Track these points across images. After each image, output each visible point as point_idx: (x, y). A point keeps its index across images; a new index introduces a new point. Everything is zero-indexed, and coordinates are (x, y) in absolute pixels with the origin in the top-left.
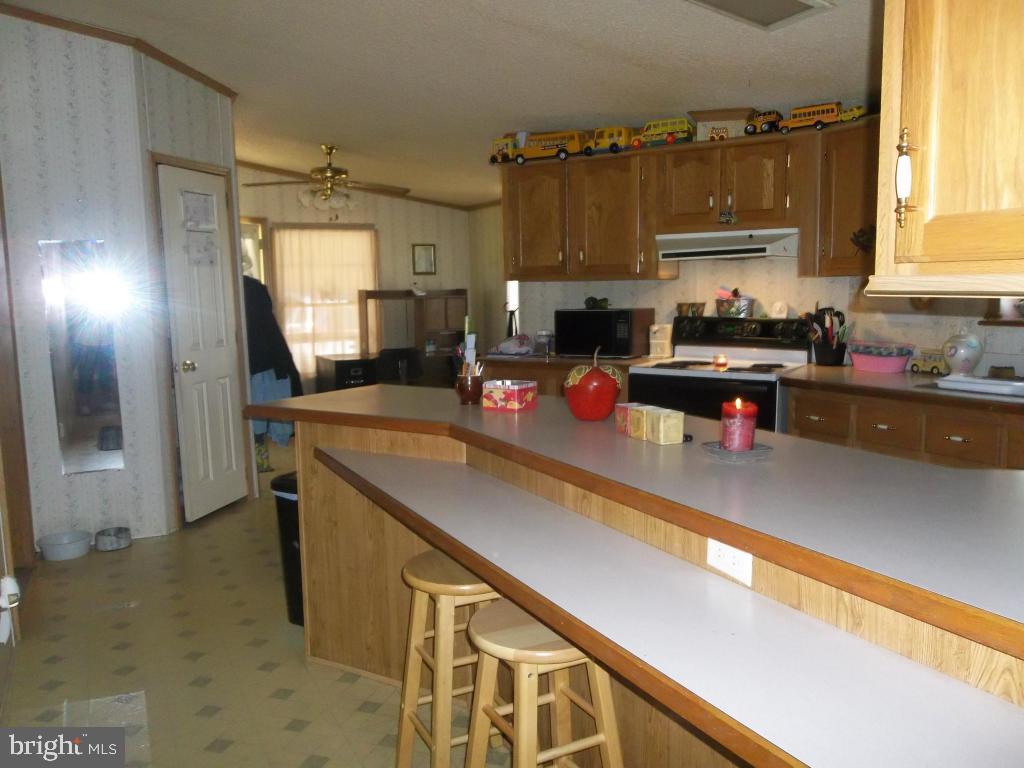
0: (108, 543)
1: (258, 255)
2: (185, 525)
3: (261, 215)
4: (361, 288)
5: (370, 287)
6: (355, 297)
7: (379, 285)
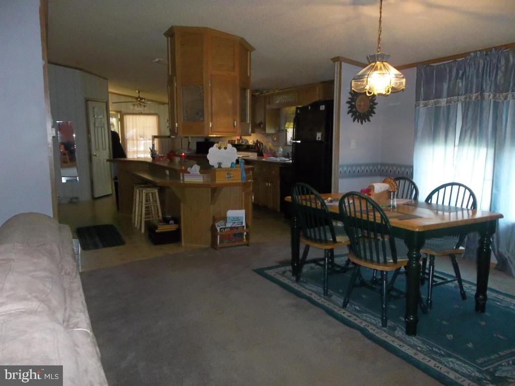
0: (75, 200)
1: (118, 124)
2: (94, 198)
3: (120, 110)
4: (153, 135)
5: (156, 134)
6: (151, 138)
7: (160, 134)
